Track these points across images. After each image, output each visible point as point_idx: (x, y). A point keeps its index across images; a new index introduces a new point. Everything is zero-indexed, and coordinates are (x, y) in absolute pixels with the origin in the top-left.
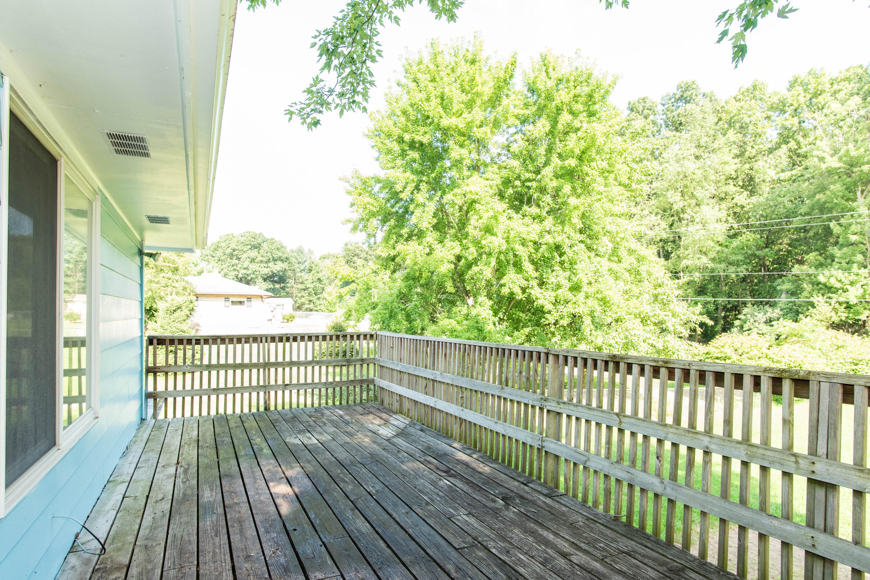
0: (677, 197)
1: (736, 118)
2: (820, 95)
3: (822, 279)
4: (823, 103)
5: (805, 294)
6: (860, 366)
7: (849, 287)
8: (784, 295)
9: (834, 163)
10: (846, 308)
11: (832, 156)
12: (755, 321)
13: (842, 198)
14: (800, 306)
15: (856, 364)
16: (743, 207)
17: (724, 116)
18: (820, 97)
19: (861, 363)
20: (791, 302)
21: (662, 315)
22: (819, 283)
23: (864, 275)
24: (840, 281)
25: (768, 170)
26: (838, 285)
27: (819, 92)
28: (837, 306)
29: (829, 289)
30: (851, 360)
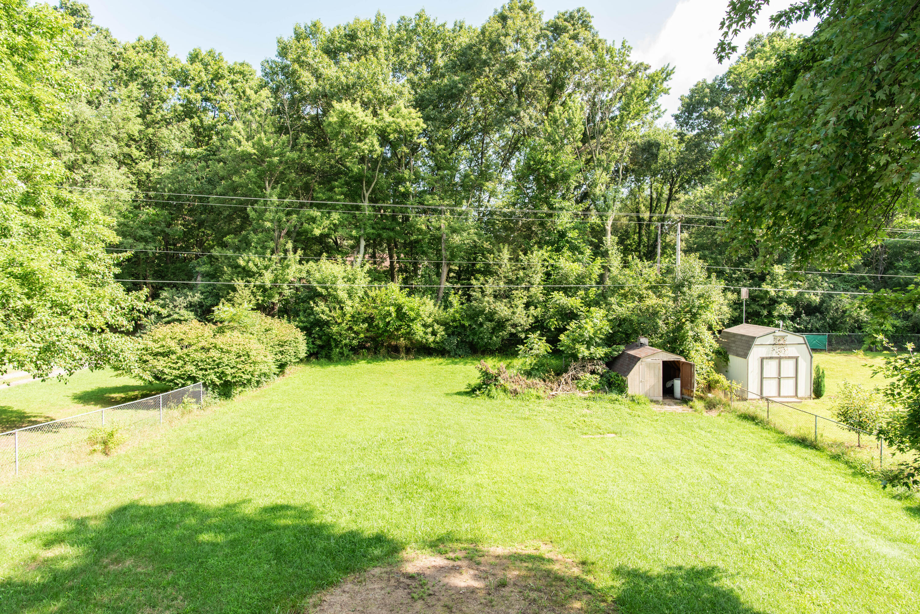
1: (139, 71)
2: (220, 78)
3: (241, 262)
5: (225, 277)
7: (264, 271)
8: (199, 278)
9: (248, 147)
11: (247, 140)
12: (175, 307)
14: (220, 289)
16: (148, 176)
17: (121, 63)
20: (210, 285)
22: (239, 266)
24: (256, 265)
25: (173, 141)
26: (255, 269)
27: (219, 76)
28: (255, 290)
29: (246, 273)
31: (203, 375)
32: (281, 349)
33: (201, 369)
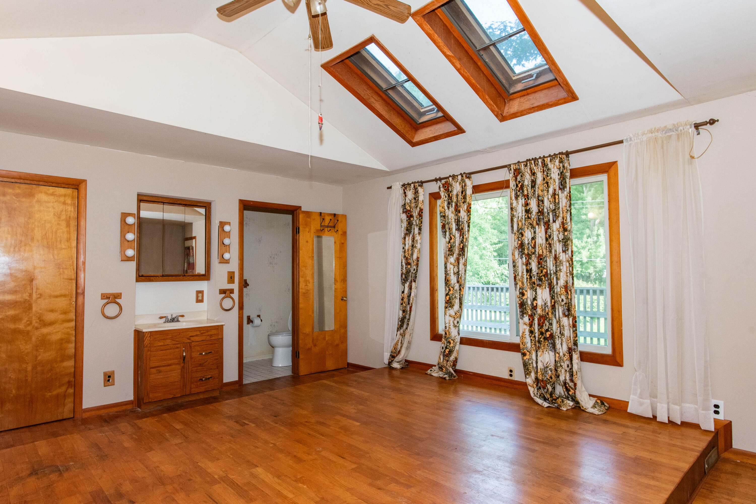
10: (581, 265)
23: (590, 243)
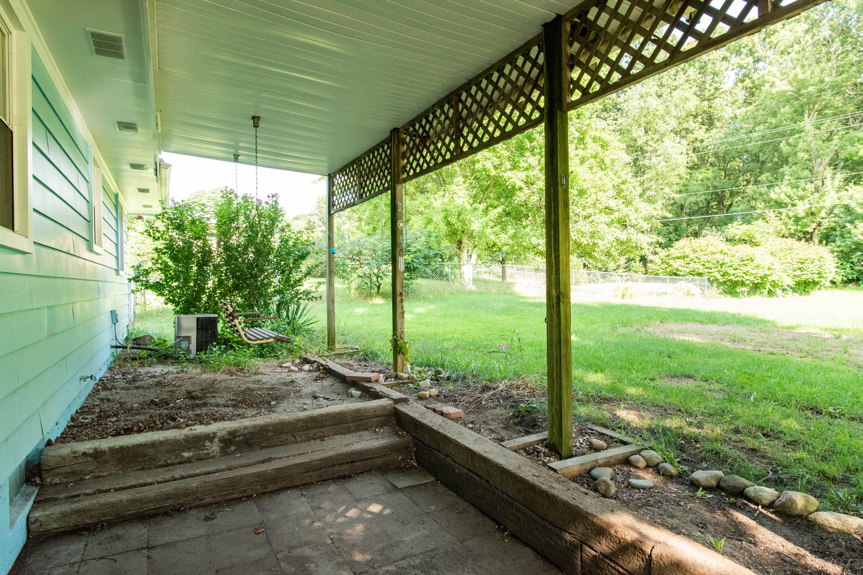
0: (641, 132)
2: (772, 34)
3: (773, 195)
4: (775, 42)
6: (806, 265)
7: (797, 202)
9: (783, 87)
11: (782, 80)
13: (791, 120)
15: (803, 263)
16: (702, 142)
18: (772, 37)
19: (807, 262)
21: (625, 210)
22: (770, 201)
24: (789, 197)
25: (725, 107)
26: (787, 200)
27: (772, 32)
28: (787, 220)
29: (779, 204)
30: (798, 260)
31: (708, 273)
32: (801, 266)
33: (707, 268)
